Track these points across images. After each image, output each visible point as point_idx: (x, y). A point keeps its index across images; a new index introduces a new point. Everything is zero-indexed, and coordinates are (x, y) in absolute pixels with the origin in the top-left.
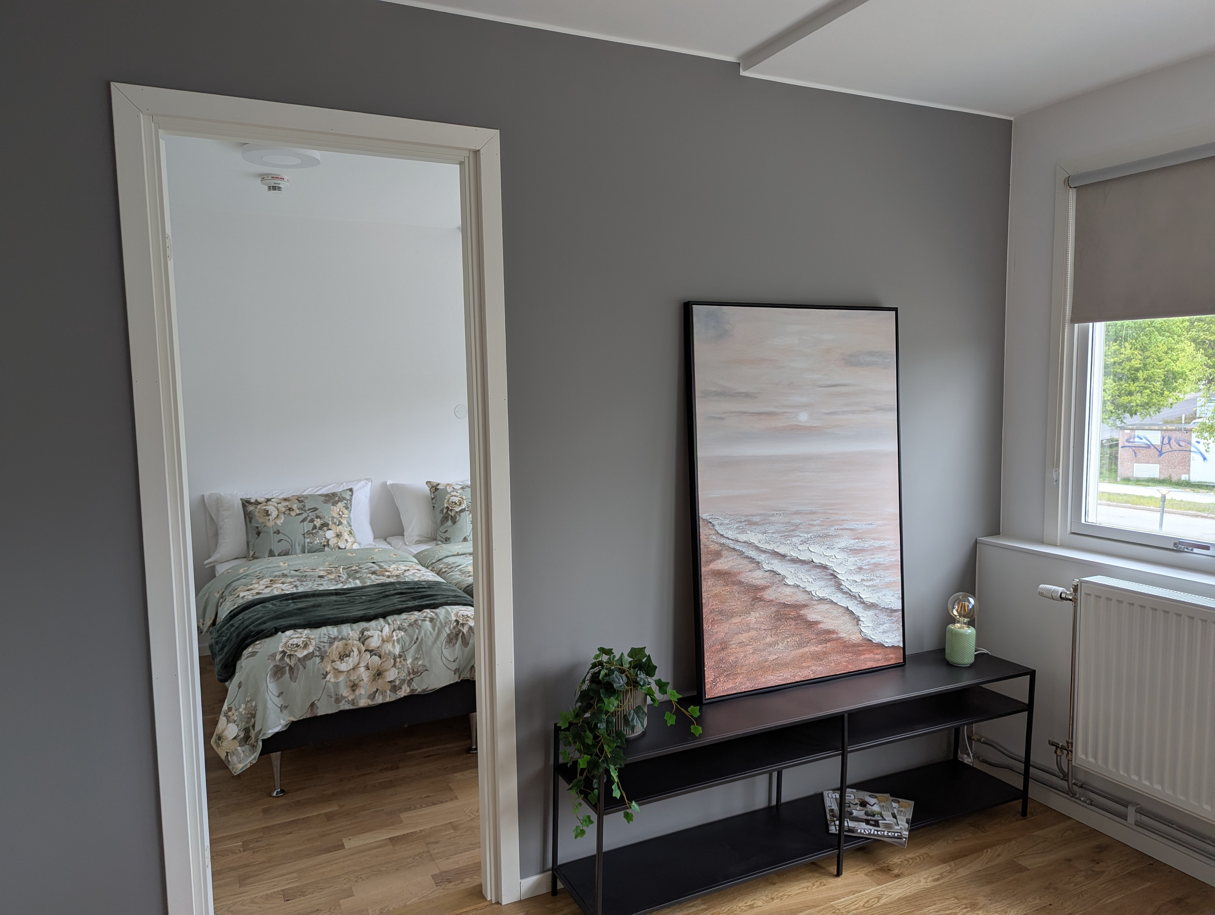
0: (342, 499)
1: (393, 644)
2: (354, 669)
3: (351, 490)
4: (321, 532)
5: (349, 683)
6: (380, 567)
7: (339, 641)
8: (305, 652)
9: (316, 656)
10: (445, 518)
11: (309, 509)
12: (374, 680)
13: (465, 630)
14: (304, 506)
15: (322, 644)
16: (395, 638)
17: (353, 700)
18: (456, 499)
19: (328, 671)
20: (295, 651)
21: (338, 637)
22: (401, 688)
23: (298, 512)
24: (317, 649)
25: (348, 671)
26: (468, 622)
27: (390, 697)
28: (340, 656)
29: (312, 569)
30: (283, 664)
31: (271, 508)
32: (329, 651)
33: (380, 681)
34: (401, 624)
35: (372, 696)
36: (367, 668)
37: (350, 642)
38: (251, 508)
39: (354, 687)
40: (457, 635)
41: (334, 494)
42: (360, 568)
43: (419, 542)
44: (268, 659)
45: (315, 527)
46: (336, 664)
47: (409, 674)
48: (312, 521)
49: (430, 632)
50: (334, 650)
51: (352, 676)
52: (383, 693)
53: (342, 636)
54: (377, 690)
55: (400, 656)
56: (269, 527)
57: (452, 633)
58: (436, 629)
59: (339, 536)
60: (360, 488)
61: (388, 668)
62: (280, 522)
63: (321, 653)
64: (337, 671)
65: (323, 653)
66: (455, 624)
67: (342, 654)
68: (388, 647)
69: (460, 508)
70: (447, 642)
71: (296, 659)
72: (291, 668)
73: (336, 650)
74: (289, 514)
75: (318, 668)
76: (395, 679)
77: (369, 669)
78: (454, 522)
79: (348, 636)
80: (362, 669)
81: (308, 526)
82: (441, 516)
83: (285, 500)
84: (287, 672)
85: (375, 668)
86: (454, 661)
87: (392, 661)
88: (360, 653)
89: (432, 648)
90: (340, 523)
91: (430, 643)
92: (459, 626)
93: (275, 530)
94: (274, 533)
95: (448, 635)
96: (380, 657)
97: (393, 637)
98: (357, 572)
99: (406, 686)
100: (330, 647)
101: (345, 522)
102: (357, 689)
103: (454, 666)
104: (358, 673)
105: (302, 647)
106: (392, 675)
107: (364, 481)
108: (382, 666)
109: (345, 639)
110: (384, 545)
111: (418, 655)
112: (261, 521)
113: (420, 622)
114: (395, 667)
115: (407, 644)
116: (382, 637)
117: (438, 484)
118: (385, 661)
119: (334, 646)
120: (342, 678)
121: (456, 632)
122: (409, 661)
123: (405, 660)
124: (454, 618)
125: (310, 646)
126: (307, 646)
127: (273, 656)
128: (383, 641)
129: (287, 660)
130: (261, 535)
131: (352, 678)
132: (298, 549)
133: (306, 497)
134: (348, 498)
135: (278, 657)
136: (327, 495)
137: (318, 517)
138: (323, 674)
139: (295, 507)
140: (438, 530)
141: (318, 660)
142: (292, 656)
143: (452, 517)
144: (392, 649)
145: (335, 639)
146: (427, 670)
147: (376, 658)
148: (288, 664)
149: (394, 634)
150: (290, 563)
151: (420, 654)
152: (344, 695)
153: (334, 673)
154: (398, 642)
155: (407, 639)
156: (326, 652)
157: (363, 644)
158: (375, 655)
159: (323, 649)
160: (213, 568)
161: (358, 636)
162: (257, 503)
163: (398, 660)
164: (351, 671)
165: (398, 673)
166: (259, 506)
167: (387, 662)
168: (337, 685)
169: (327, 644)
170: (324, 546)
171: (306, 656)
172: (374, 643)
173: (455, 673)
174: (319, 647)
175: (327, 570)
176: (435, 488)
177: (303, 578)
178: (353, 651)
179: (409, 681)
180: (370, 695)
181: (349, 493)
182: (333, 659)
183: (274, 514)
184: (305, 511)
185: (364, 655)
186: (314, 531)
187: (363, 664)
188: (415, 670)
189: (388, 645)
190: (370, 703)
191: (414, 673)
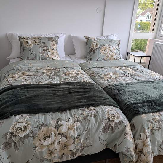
0: (54, 40)
1: (74, 131)
2: (51, 144)
3: (58, 37)
4: (46, 52)
5: (48, 151)
6: (68, 71)
7: (44, 127)
8: (24, 134)
9: (30, 137)
10: (91, 51)
11: (42, 43)
12: (62, 149)
13: (113, 125)
14: (41, 41)
15: (35, 129)
16: (75, 127)
17: (50, 159)
18: (95, 44)
19: (37, 146)
20: (19, 133)
21: (44, 124)
22: (77, 154)
23: (38, 43)
24: (31, 132)
25: (48, 145)
26: (114, 120)
27: (70, 158)
28: (44, 137)
29: (41, 68)
30: (10, 141)
31: (29, 41)
32: (38, 133)
33: (65, 149)
34: (79, 118)
35: (61, 157)
36: (59, 143)
37: (50, 128)
38: (22, 40)
39: (51, 153)
40: (109, 127)
41: (52, 38)
42: (60, 70)
43: (80, 58)
44: (2, 137)
45: (44, 50)
46: (42, 142)
47: (81, 146)
48: (43, 47)
49: (94, 125)
50: (41, 133)
51: (50, 148)
52: (67, 155)
53: (46, 123)
54: (64, 154)
55: (77, 138)
56: (28, 48)
57: (106, 126)
58: (98, 123)
59: (53, 54)
60: (61, 36)
61: (70, 144)
62: (31, 46)
63: (33, 134)
64: (42, 145)
65: (35, 134)
66: (108, 120)
67: (46, 136)
68: (71, 133)
69: (97, 48)
70: (103, 130)
71: (18, 138)
72: (15, 143)
73: (42, 133)
74: (35, 44)
75: (31, 144)
76: (74, 150)
77: (60, 144)
78: (94, 53)
79: (49, 124)
80: (56, 144)
81: (41, 49)
82: (90, 50)
83: (34, 38)
84: (13, 145)
85: (63, 143)
86: (105, 141)
87: (73, 140)
88: (55, 135)
89: (95, 134)
90: (53, 49)
91: (94, 131)
92: (110, 122)
93: (30, 49)
94: (29, 51)
95: (104, 127)
96: (66, 138)
97: (74, 126)
98: (58, 72)
99: (79, 152)
100: (39, 130)
101: (55, 49)
102: (53, 155)
103: (105, 143)
104: (54, 146)
105: (23, 130)
106: (72, 147)
107: (63, 34)
108: (67, 142)
109: (48, 126)
110: (69, 59)
111: (87, 137)
112: (25, 45)
113: (89, 117)
114: (74, 144)
115: (82, 131)
116: (68, 126)
117: (89, 37)
118: (69, 140)
119: (41, 131)
120: (44, 149)
121: (108, 125)
122: (82, 140)
123: (80, 140)
124: (107, 116)
125: (28, 130)
126: (26, 130)
127: (5, 135)
128: (69, 129)
129: (13, 138)
130: (25, 51)
131: (50, 149)
132: (38, 58)
133: (42, 38)
134: (57, 40)
135: (8, 136)
136: (49, 38)
137: (45, 46)
138: (34, 147)
139: (37, 41)
140: (87, 55)
141: (31, 139)
142: (16, 136)
143: (93, 50)
144: (73, 134)
145: (42, 125)
146: (91, 145)
147: (64, 139)
148: (14, 141)
149: (75, 124)
150: (33, 65)
151: (88, 137)
152: (45, 157)
153: (40, 147)
154: (77, 130)
155: (82, 128)
156: (36, 134)
157: (58, 130)
158: (64, 136)
159: (35, 132)
160: (9, 61)
161: (55, 125)
162: (24, 38)
163: (76, 140)
164: (50, 146)
165: (76, 147)
166: (24, 40)
167: (70, 141)
168: (41, 153)
169: (37, 129)
170: (47, 57)
171: (24, 136)
172: (64, 129)
173: (105, 146)
174: (32, 131)
175: (47, 70)
176: (88, 39)
177: (36, 74)
178: (52, 134)
179: (81, 150)
180: (60, 156)
181: (57, 38)
182: (40, 139)
183: (30, 43)
184: (41, 43)
185: (58, 137)
186: (44, 51)
187: (56, 142)
188: (85, 145)
189: (71, 131)
190: (60, 161)
191: (84, 146)
